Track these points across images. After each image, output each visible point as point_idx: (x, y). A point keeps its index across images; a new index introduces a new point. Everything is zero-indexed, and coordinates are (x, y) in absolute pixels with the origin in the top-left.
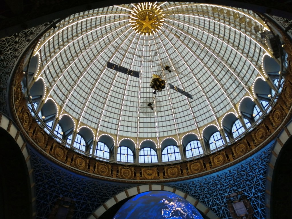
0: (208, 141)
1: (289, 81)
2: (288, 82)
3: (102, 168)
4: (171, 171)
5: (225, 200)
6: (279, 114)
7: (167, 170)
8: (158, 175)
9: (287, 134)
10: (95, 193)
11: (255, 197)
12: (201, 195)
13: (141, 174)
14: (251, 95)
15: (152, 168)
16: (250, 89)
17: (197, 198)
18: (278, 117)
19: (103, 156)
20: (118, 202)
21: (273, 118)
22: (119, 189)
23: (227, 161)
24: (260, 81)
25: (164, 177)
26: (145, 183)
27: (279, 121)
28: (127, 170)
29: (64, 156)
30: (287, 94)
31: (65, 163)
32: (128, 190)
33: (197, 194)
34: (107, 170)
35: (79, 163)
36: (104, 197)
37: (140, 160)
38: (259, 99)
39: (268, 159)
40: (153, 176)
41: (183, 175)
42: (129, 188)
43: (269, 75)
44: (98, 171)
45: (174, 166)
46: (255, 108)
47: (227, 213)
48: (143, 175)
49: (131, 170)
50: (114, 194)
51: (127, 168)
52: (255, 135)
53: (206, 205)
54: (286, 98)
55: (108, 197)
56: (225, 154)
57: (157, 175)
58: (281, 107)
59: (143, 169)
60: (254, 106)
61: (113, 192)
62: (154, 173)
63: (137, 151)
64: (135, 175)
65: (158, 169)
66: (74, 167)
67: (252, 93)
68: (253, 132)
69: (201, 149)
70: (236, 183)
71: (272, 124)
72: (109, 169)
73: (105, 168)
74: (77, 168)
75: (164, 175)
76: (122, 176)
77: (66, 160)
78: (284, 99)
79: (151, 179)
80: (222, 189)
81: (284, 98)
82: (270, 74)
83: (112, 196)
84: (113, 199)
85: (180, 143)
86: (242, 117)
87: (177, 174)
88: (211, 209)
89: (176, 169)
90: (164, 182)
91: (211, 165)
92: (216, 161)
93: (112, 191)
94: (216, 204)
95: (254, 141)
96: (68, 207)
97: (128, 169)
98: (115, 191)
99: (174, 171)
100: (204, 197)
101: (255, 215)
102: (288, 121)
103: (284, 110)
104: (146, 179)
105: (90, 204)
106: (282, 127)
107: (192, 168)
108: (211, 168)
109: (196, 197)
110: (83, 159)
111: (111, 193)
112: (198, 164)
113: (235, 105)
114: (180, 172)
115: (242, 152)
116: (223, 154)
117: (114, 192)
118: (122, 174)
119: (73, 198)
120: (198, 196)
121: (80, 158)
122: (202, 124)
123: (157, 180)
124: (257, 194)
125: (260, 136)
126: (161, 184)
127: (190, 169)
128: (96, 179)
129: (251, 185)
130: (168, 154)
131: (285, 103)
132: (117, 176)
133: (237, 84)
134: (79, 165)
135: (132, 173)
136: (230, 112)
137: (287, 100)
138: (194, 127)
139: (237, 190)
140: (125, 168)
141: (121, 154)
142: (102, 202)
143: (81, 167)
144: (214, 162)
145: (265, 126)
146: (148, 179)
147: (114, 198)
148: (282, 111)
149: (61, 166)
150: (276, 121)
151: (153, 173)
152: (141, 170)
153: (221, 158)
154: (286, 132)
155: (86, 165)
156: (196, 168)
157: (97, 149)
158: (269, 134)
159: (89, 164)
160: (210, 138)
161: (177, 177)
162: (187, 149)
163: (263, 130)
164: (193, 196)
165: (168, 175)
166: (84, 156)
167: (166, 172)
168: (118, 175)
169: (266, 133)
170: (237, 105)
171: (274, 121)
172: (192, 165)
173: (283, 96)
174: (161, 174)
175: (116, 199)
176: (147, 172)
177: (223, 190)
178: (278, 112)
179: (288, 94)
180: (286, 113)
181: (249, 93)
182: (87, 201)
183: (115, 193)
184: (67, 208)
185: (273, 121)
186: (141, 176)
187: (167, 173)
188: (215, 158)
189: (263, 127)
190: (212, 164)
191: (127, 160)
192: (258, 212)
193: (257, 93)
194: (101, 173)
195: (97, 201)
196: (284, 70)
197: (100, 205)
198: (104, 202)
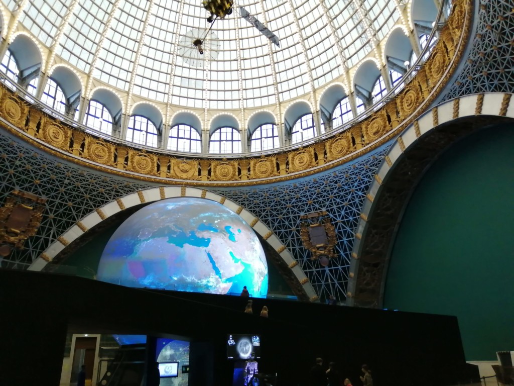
0: (291, 129)
1: (444, 42)
2: (442, 45)
3: (97, 148)
4: (221, 170)
5: (298, 221)
6: (413, 98)
7: (215, 167)
8: (199, 174)
9: (416, 132)
10: (82, 190)
11: (344, 222)
12: (264, 210)
13: (169, 168)
14: (378, 57)
15: (189, 161)
16: (378, 45)
17: (257, 215)
18: (410, 102)
19: (100, 129)
20: (124, 209)
21: (402, 102)
22: (127, 189)
23: (314, 163)
24: (398, 34)
25: (208, 178)
26: (176, 184)
27: (410, 109)
28: (145, 159)
29: (21, 117)
30: (434, 66)
31: (24, 131)
32: (143, 192)
33: (257, 209)
34: (107, 154)
35: (51, 134)
36: (99, 199)
37: (169, 144)
38: (389, 67)
39: (377, 169)
40: (189, 175)
41: (240, 178)
42: (144, 188)
43: (416, 25)
44: (88, 152)
45: (227, 163)
46: (378, 81)
47: (298, 240)
48: (172, 171)
49: (152, 160)
50: (118, 196)
51: (145, 156)
52: (367, 128)
53: (269, 226)
54: (431, 72)
55: (107, 199)
56: (313, 153)
57: (197, 173)
58: (420, 85)
59: (173, 161)
60: (378, 78)
61: (116, 191)
62: (193, 170)
63: (165, 128)
64: (158, 170)
65: (199, 164)
66: (43, 141)
67: (380, 53)
68: (366, 122)
69: (277, 140)
70: (321, 199)
71: (398, 113)
72: (110, 152)
73: (104, 151)
74: (48, 143)
75: (209, 174)
76: (134, 167)
77: (27, 124)
78: (427, 73)
79: (187, 179)
80: (297, 206)
81: (428, 71)
82: (418, 23)
83: (114, 199)
84: (115, 202)
85: (244, 125)
86: (354, 94)
87: (231, 175)
88: (276, 233)
89: (230, 168)
90: (207, 186)
91: (288, 167)
92: (297, 162)
93: (114, 190)
94: (284, 225)
95: (363, 137)
96: (32, 208)
97: (147, 158)
98: (119, 190)
99: (226, 170)
100: (267, 215)
101: (337, 247)
102: (423, 112)
103: (422, 92)
104: (177, 177)
105: (74, 207)
106: (411, 121)
107: (256, 169)
108: (287, 171)
109: (256, 213)
110: (60, 127)
111: (113, 193)
112: (268, 163)
113: (347, 71)
114: (237, 173)
115: (340, 152)
116: (310, 152)
117: (119, 192)
118: (135, 164)
119: (40, 194)
120: (259, 212)
121: (54, 125)
122: (286, 97)
123: (195, 182)
124: (348, 218)
125: (375, 130)
126: (203, 188)
127: (254, 170)
128: (85, 166)
129: (341, 204)
130: (220, 141)
131: (427, 81)
132: (124, 167)
133: (361, 32)
134: (53, 138)
135: (153, 165)
136: (338, 81)
137: (432, 76)
138: (273, 100)
139: (319, 209)
140: (141, 155)
141: (134, 129)
142: (95, 206)
143: (58, 142)
144: (293, 163)
145: (385, 115)
146: (181, 178)
147: (118, 202)
148: (418, 94)
149: (16, 135)
150: (405, 109)
151: (191, 169)
152: (170, 162)
153: (306, 157)
154: (415, 129)
155: (65, 140)
156: (264, 170)
157: (88, 114)
158: (388, 128)
159: (71, 139)
160: (295, 123)
161: (230, 180)
162: (253, 137)
163: (381, 121)
164: (251, 211)
165: (216, 176)
166: (62, 123)
167: (212, 170)
168: (127, 164)
169: (385, 127)
170: (350, 71)
171: (402, 109)
172: (258, 165)
173: (427, 68)
174: (205, 173)
175: (120, 205)
176: (180, 167)
177: (299, 208)
178: (412, 95)
179: (437, 66)
180: (423, 98)
181: (376, 52)
182: (66, 202)
183: (120, 194)
184: (28, 210)
185: (400, 107)
186: (169, 173)
187: (215, 172)
188: (296, 157)
189: (382, 115)
190: (290, 166)
191: (145, 141)
192: (342, 243)
193: (389, 55)
194: (94, 157)
195: (86, 204)
196: (442, 20)
197: (91, 211)
198: (98, 206)
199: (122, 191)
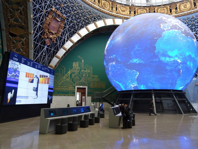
7: (138, 10)
10: (80, 15)
13: (116, 9)
15: (125, 6)
22: (99, 18)
23: (194, 8)
25: (134, 15)
26: (120, 18)
32: (105, 20)
36: (87, 21)
40: (126, 13)
42: (106, 18)
45: (143, 8)
48: (118, 10)
49: (109, 3)
50: (95, 21)
55: (90, 22)
57: (129, 13)
59: (118, 6)
64: (112, 9)
65: (130, 8)
76: (102, 6)
79: (125, 15)
83: (93, 22)
84: (93, 24)
91: (176, 10)
92: (182, 7)
93: (94, 17)
96: (60, 20)
104: (120, 14)
105: (76, 24)
107: (158, 11)
108: (176, 13)
111: (93, 19)
132: (98, 5)
135: (110, 7)
144: (180, 8)
146: (122, 14)
151: (126, 10)
153: (188, 5)
167: (136, 12)
172: (159, 9)
174: (132, 13)
175: (96, 25)
176: (122, 9)
190: (178, 10)
195: (82, 23)
197: (83, 27)
198: (86, 25)
199: (96, 18)
